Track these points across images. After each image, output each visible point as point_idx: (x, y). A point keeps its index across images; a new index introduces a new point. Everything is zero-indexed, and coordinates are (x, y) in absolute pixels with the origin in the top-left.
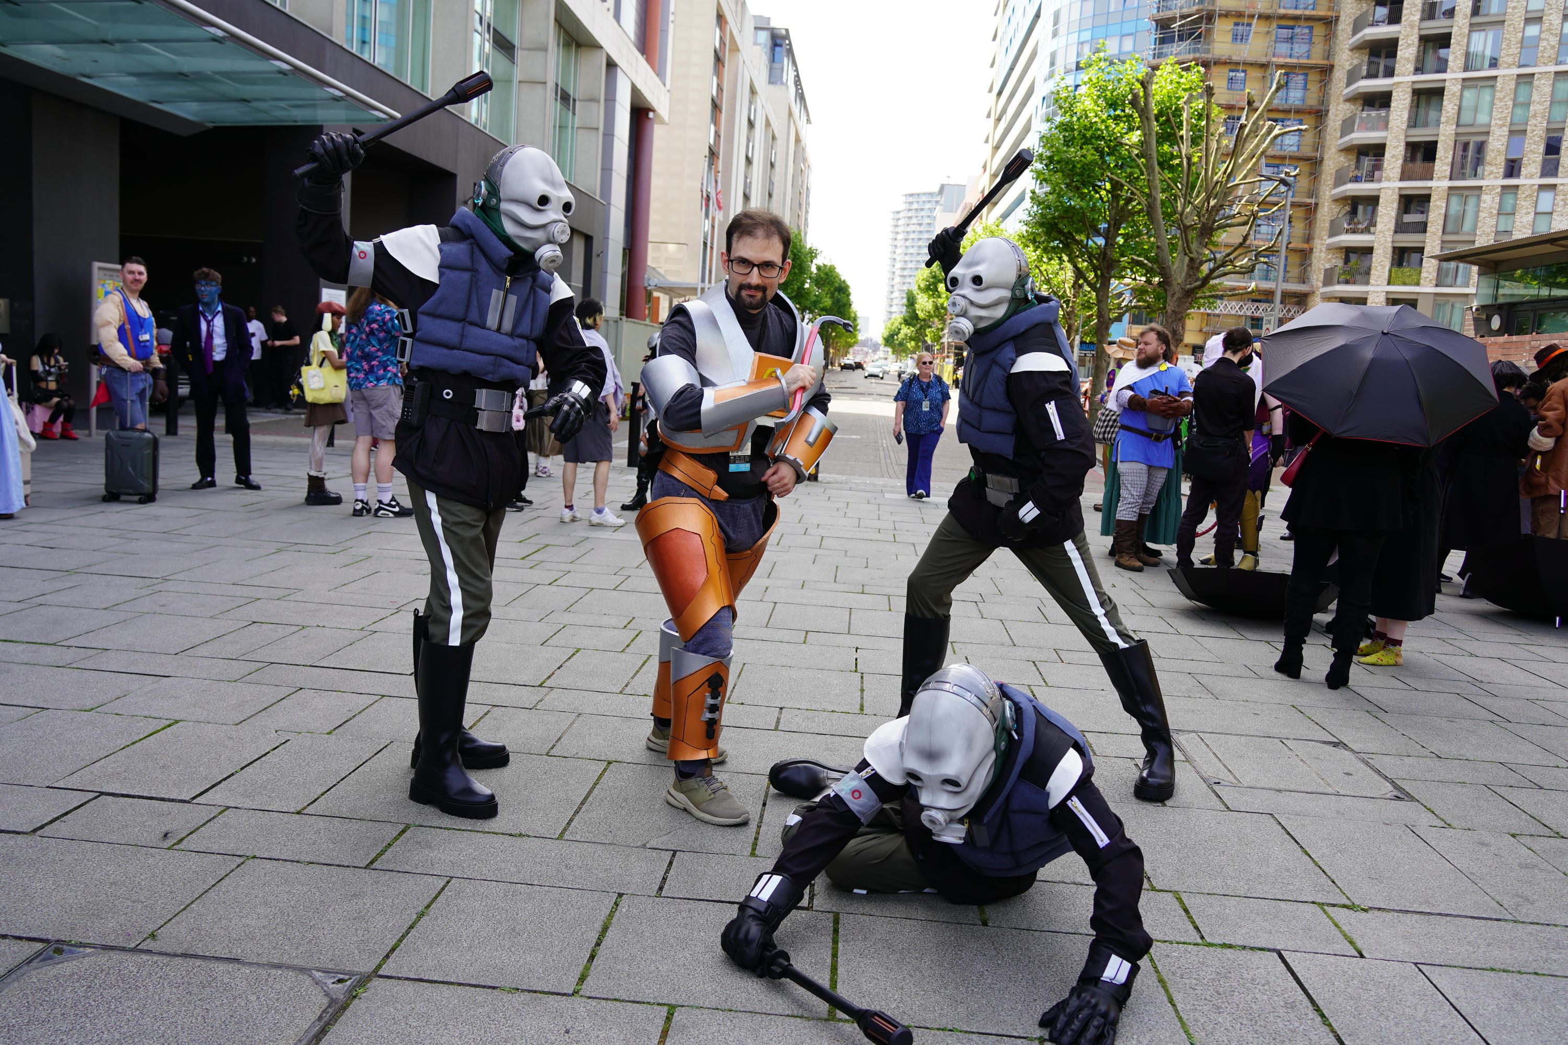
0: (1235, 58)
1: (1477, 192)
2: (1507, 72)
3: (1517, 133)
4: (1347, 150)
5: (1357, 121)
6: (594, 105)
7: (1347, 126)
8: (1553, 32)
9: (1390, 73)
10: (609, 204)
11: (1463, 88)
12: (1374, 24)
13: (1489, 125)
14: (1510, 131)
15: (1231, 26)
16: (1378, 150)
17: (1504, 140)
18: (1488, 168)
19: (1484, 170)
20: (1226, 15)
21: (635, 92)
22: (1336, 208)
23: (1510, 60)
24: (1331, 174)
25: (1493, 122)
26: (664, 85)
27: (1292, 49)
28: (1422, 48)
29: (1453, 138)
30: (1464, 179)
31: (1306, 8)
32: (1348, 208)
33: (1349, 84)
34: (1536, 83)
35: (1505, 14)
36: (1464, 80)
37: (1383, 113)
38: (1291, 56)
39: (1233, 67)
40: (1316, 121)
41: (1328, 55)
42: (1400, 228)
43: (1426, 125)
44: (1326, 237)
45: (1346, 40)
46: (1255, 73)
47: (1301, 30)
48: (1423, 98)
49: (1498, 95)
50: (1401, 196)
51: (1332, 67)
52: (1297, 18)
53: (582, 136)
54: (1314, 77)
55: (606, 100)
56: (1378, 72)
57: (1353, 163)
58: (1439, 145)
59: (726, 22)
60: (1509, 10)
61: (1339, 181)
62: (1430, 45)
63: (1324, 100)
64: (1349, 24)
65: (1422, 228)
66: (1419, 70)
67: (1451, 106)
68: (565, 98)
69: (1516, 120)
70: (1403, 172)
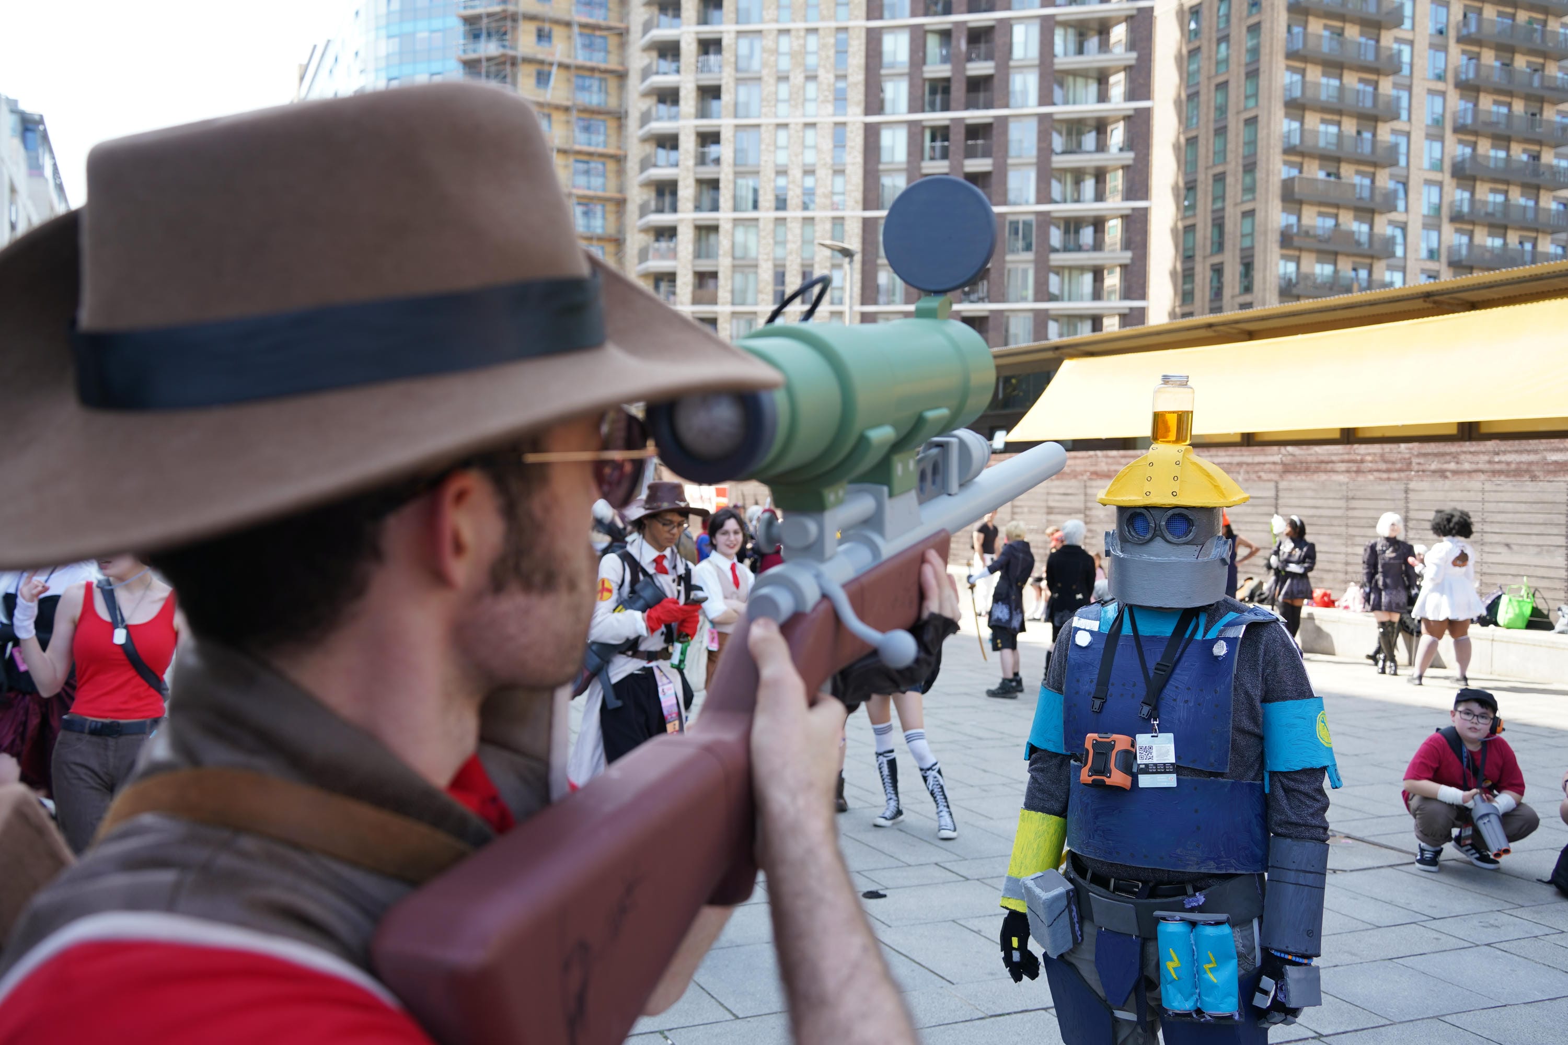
1: (753, 316)
2: (767, 214)
3: (780, 266)
4: (647, 275)
5: (651, 250)
7: (643, 255)
8: (797, 183)
9: (674, 209)
11: (735, 226)
12: (657, 165)
13: (757, 259)
14: (774, 265)
16: (671, 277)
17: (771, 272)
18: (760, 296)
23: (767, 205)
25: (760, 257)
27: (589, 182)
28: (698, 190)
29: (730, 268)
31: (597, 145)
33: (641, 217)
34: (789, 225)
35: (759, 165)
36: (735, 220)
37: (672, 245)
38: (589, 188)
40: (617, 248)
41: (621, 189)
43: (708, 256)
45: (635, 177)
47: (596, 165)
48: (704, 232)
49: (762, 234)
52: (590, 154)
56: (663, 207)
58: (720, 275)
60: (762, 163)
62: (704, 187)
64: (636, 163)
66: (698, 208)
67: (725, 241)
70: (693, 297)
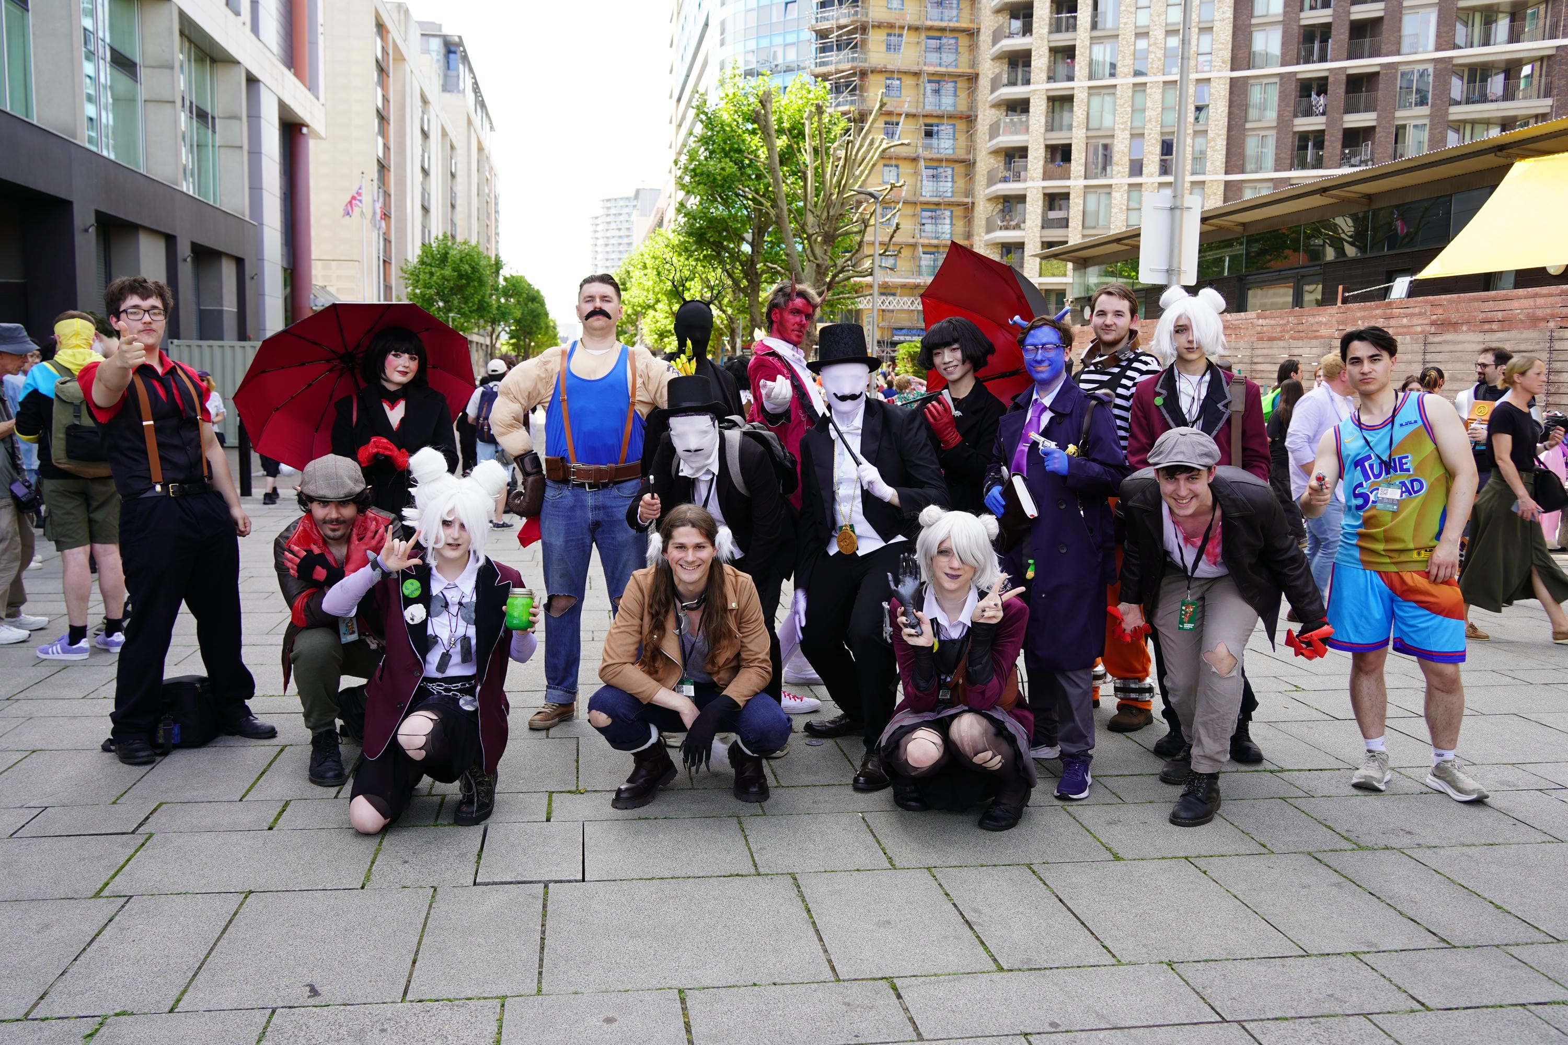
0: (890, 67)
1: (1107, 190)
2: (1124, 81)
3: (1137, 136)
4: (996, 152)
5: (1002, 125)
6: (235, 123)
7: (994, 131)
8: (1159, 46)
9: (1027, 82)
10: (262, 224)
11: (1090, 95)
12: (1010, 36)
13: (1113, 129)
14: (1131, 135)
15: (885, 37)
16: (1022, 152)
17: (1127, 142)
18: (1115, 168)
19: (1112, 171)
20: (879, 26)
21: (283, 107)
22: (990, 207)
23: (1126, 70)
24: (983, 175)
25: (1116, 127)
26: (318, 99)
27: (941, 58)
28: (1052, 58)
29: (1084, 141)
30: (1096, 178)
31: (950, 20)
32: (1000, 206)
33: (992, 91)
34: (1148, 91)
35: (1118, 29)
36: (1090, 88)
37: (1024, 118)
38: (940, 65)
39: (889, 75)
40: (968, 126)
41: (973, 63)
42: (1046, 224)
43: (1061, 129)
44: (983, 234)
45: (987, 50)
46: (909, 81)
47: (948, 41)
48: (1057, 104)
49: (1119, 101)
50: (1045, 194)
51: (977, 75)
52: (943, 30)
53: (224, 154)
54: (962, 84)
55: (248, 117)
56: (1017, 79)
57: (1002, 165)
58: (1073, 147)
59: (388, 32)
60: (1122, 26)
61: (991, 182)
62: (1059, 56)
63: (972, 105)
64: (989, 36)
65: (1064, 223)
66: (1051, 78)
67: (1080, 112)
68: (202, 116)
69: (1135, 124)
70: (1045, 173)
